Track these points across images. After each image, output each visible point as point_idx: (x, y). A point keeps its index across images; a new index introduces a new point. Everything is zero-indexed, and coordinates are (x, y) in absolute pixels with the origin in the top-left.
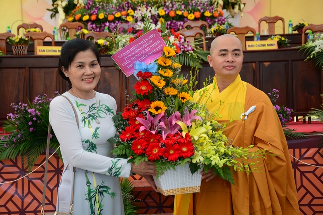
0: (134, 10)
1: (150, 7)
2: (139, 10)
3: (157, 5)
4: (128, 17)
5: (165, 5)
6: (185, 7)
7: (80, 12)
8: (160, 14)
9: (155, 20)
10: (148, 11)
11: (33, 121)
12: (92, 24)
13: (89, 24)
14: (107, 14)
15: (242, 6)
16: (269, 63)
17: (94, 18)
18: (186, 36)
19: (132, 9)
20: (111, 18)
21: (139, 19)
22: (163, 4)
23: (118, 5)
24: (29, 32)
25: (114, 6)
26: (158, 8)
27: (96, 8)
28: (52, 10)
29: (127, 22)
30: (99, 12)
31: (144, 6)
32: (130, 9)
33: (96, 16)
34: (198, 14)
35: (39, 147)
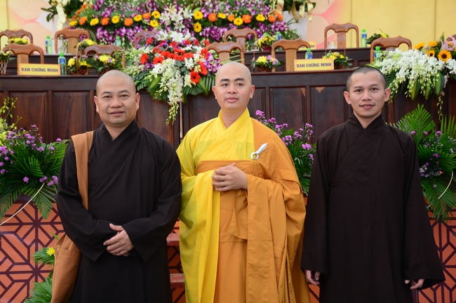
0: (161, 11)
1: (182, 7)
2: (167, 12)
3: (192, 5)
4: (151, 21)
5: (203, 5)
6: (230, 9)
7: (86, 14)
8: (196, 18)
9: (188, 26)
10: (180, 12)
11: (4, 161)
12: (103, 30)
13: (99, 30)
14: (124, 16)
15: (310, 6)
16: (323, 88)
17: (105, 22)
18: (218, 51)
19: (158, 10)
20: (128, 22)
21: (167, 23)
22: (201, 4)
23: (138, 4)
24: (12, 42)
25: (133, 6)
26: (193, 8)
27: (109, 9)
28: (48, 10)
29: (150, 28)
30: (112, 14)
31: (173, 7)
32: (155, 9)
33: (108, 19)
34: (247, 18)
35: (13, 194)
